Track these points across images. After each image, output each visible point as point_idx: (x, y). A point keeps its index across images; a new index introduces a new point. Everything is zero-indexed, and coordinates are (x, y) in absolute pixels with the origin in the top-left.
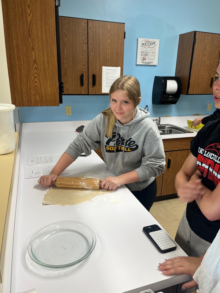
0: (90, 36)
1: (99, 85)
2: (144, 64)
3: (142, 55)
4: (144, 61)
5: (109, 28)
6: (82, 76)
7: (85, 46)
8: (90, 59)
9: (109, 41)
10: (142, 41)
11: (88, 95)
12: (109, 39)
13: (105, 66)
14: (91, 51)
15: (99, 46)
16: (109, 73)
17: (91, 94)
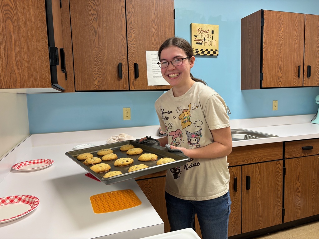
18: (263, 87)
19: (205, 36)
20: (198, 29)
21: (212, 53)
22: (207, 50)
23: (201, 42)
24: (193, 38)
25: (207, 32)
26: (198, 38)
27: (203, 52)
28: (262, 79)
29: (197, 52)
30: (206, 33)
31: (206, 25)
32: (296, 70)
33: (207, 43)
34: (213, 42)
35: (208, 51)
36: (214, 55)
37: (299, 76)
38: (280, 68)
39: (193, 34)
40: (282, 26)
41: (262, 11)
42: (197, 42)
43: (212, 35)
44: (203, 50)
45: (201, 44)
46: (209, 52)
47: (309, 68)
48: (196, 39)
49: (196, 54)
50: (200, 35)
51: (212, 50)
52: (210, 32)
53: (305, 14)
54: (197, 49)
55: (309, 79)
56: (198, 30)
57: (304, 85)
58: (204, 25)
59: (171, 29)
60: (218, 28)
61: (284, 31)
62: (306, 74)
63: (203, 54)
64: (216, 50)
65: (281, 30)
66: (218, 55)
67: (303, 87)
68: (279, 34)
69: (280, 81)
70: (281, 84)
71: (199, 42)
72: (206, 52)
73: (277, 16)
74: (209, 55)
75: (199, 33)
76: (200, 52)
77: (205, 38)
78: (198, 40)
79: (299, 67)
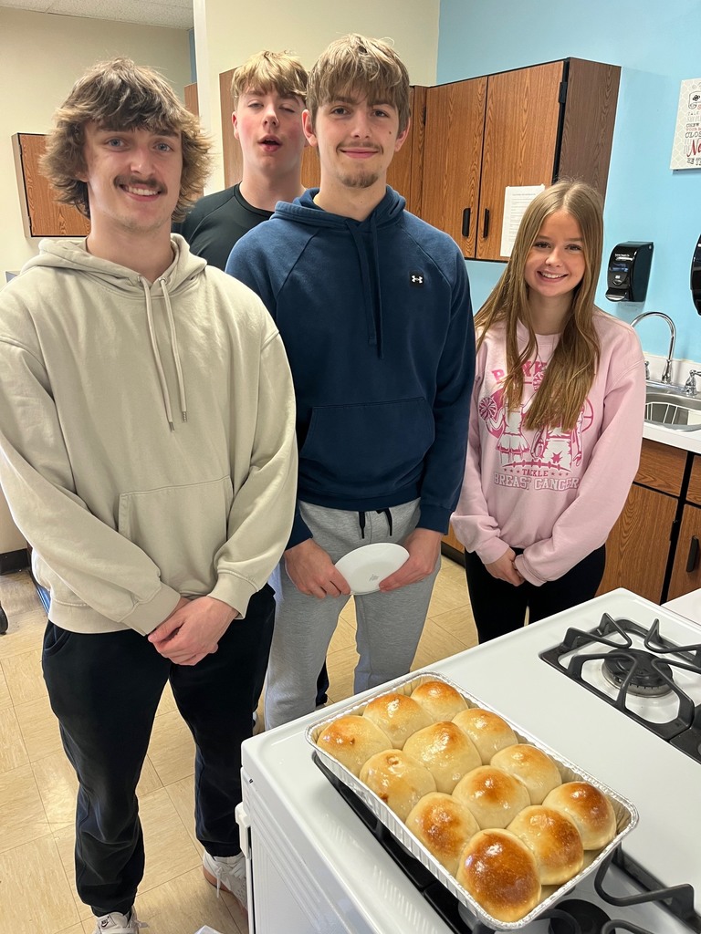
0: (489, 113)
1: (496, 237)
2: (694, 166)
3: (689, 135)
4: (695, 157)
5: (528, 81)
6: (467, 212)
7: (478, 140)
8: (484, 170)
9: (525, 117)
10: (693, 87)
11: (475, 259)
12: (525, 111)
13: (511, 186)
14: (488, 151)
15: (504, 136)
16: (518, 205)
17: (480, 258)
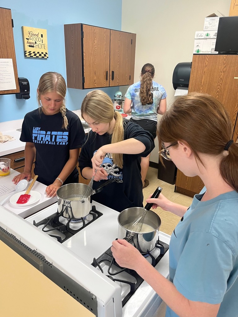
18: (85, 88)
19: (36, 39)
20: (29, 32)
21: (43, 55)
22: (38, 53)
23: (33, 45)
24: (26, 41)
25: (37, 35)
26: (30, 41)
27: (35, 55)
28: (84, 82)
29: (30, 54)
30: (36, 37)
31: (36, 28)
32: (105, 74)
33: (38, 46)
34: (43, 45)
35: (40, 53)
36: (45, 57)
37: (107, 79)
38: (95, 73)
39: (26, 37)
40: (96, 39)
41: (82, 25)
42: (29, 45)
43: (41, 38)
44: (35, 53)
45: (33, 47)
46: (40, 55)
47: (113, 72)
48: (29, 42)
49: (29, 56)
50: (31, 38)
51: (42, 53)
52: (40, 36)
53: (110, 29)
54: (30, 52)
55: (113, 81)
56: (29, 34)
57: (110, 86)
58: (34, 29)
59: (11, 38)
60: (46, 33)
61: (97, 43)
62: (111, 77)
63: (35, 57)
64: (46, 53)
65: (95, 42)
66: (48, 57)
67: (109, 87)
68: (94, 46)
69: (95, 83)
70: (96, 86)
71: (31, 45)
72: (38, 55)
73: (92, 30)
74: (41, 57)
75: (30, 36)
76: (33, 55)
77: (36, 41)
78: (30, 43)
79: (107, 72)
